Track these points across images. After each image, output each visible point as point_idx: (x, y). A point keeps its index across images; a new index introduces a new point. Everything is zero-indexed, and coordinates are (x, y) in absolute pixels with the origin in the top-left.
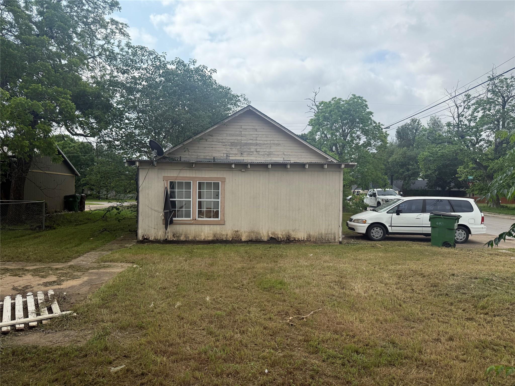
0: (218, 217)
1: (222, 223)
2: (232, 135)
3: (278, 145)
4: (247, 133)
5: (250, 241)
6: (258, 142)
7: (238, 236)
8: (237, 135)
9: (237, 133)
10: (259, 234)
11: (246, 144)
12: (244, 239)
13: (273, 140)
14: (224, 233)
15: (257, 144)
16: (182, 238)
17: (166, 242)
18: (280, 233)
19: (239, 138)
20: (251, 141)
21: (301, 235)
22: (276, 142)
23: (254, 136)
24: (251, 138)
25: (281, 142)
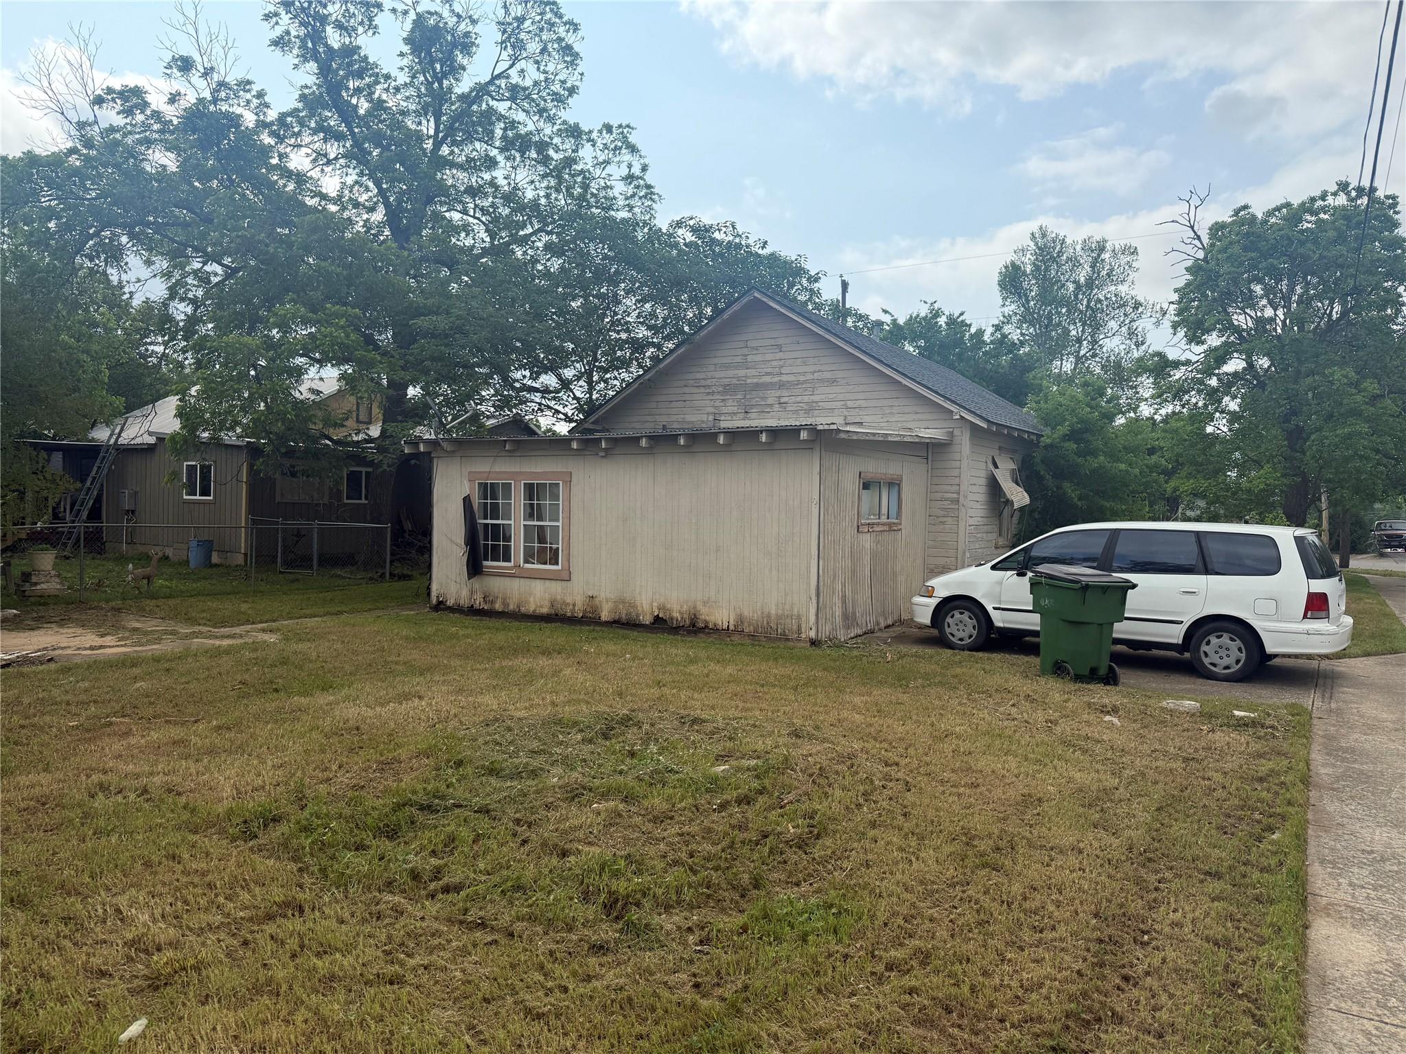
0: (557, 564)
1: (566, 577)
2: (727, 367)
3: (833, 382)
4: (759, 358)
5: (615, 622)
6: (784, 378)
7: (595, 610)
8: (738, 366)
9: (738, 359)
10: (635, 607)
11: (757, 387)
12: (605, 616)
13: (819, 371)
14: (569, 600)
15: (781, 385)
16: (498, 606)
17: (473, 611)
18: (677, 609)
19: (741, 373)
20: (767, 379)
21: (722, 616)
22: (828, 375)
23: (774, 363)
24: (769, 370)
25: (839, 375)
